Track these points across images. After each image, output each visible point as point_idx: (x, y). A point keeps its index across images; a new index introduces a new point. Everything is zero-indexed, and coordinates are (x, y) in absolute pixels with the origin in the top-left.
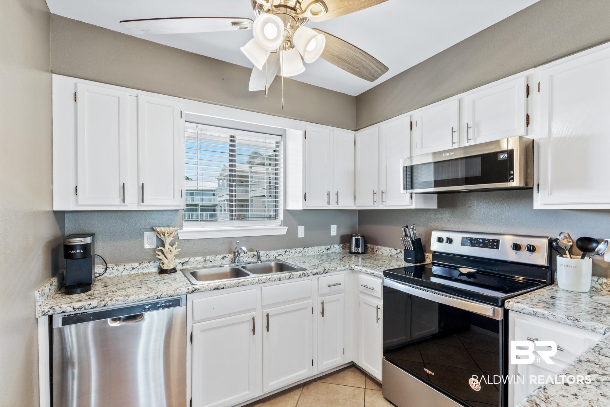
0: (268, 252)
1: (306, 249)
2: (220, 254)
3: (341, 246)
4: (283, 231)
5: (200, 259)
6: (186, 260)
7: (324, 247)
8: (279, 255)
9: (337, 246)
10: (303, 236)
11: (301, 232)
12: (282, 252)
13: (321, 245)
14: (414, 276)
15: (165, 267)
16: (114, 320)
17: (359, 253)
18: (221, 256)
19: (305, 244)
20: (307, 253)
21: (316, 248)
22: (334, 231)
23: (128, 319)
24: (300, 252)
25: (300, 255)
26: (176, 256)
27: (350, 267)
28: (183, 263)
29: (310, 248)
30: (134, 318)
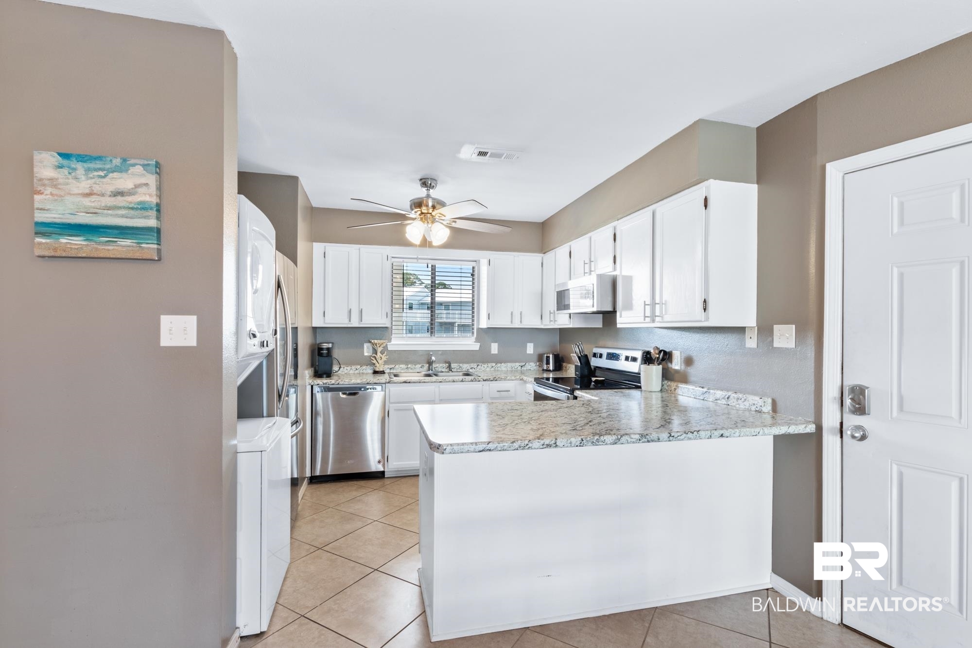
0: (461, 365)
1: (499, 365)
2: (419, 363)
3: (538, 364)
4: (476, 347)
5: (403, 366)
6: (393, 366)
7: (518, 364)
8: (471, 368)
9: (533, 364)
10: (496, 352)
11: (494, 348)
12: (475, 365)
13: (515, 362)
14: (552, 382)
15: (377, 370)
16: (344, 394)
17: (550, 371)
18: (420, 366)
19: (497, 360)
20: (499, 368)
21: (509, 364)
22: (530, 349)
23: (350, 394)
24: (492, 367)
25: (492, 369)
26: (386, 363)
27: (521, 378)
28: (391, 369)
29: (502, 364)
30: (355, 394)
